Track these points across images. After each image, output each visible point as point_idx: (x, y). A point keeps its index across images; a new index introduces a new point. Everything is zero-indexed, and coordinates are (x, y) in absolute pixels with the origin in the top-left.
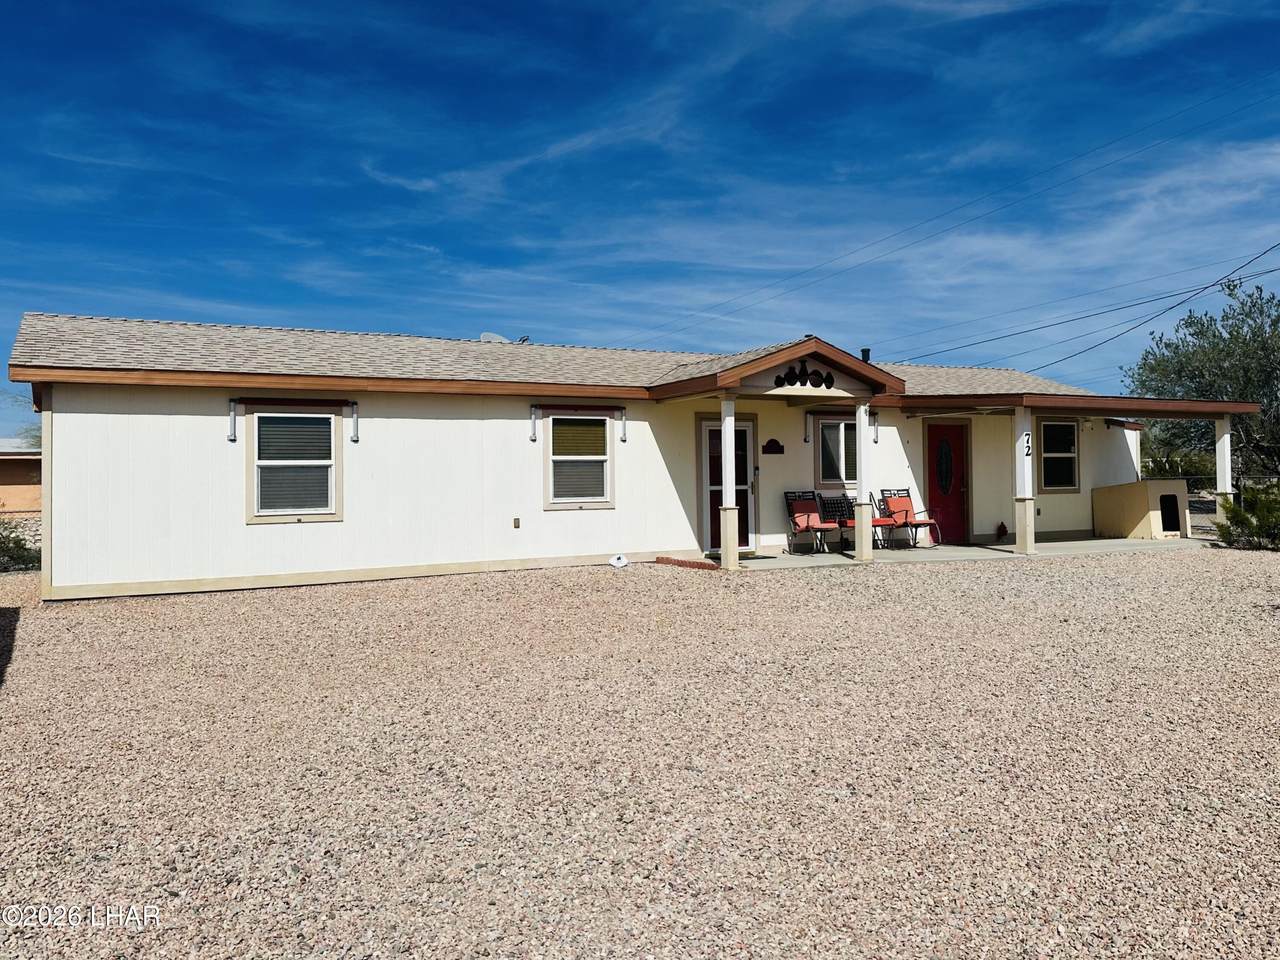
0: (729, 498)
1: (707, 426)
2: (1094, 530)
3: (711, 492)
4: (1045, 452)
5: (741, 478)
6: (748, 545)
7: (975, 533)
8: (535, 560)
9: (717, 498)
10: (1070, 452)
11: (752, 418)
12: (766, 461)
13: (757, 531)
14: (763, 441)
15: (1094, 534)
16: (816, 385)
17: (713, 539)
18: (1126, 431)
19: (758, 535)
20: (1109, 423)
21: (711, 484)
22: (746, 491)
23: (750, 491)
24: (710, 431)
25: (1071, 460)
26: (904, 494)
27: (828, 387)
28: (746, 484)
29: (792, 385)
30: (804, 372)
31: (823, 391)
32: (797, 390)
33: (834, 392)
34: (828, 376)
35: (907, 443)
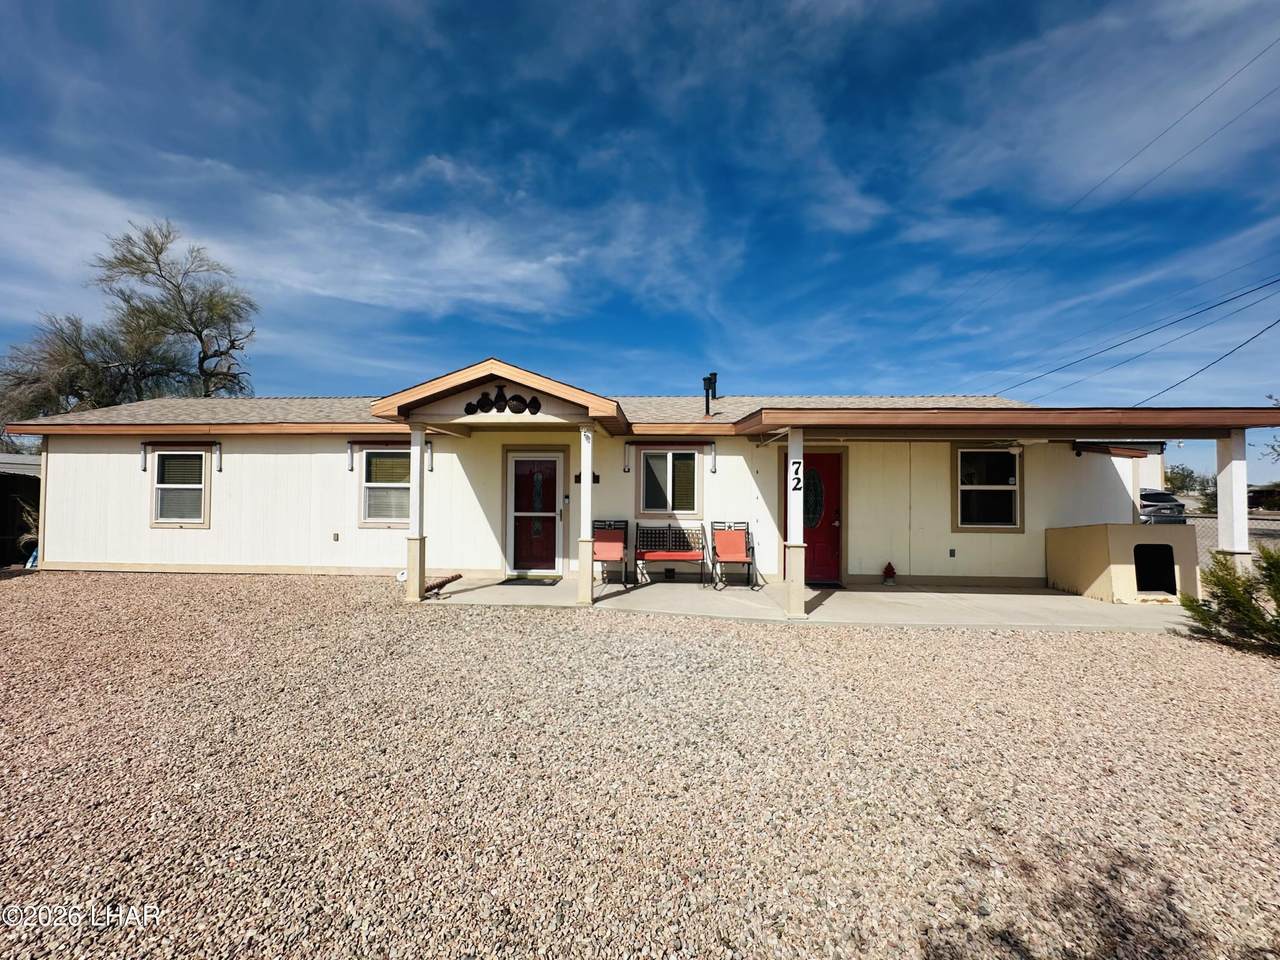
1: (513, 457)
2: (1047, 578)
3: (516, 517)
4: (963, 483)
6: (554, 568)
7: (850, 573)
8: (349, 568)
10: (1008, 484)
13: (566, 555)
15: (1045, 585)
16: (517, 410)
18: (1112, 458)
19: (566, 560)
20: (1079, 449)
21: (516, 511)
22: (554, 518)
23: (558, 518)
24: (516, 462)
25: (1011, 493)
26: (743, 527)
27: (534, 413)
28: (554, 511)
29: (487, 412)
30: (501, 397)
31: (526, 417)
32: (493, 417)
33: (541, 418)
34: (533, 401)
35: (756, 473)
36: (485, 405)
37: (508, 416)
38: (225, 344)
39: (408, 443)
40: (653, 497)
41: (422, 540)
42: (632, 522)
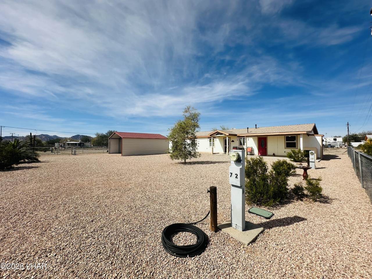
0: (227, 147)
1: (224, 139)
4: (286, 141)
5: (229, 145)
7: (269, 155)
9: (226, 147)
10: (294, 141)
11: (230, 138)
12: (232, 143)
14: (231, 141)
17: (226, 152)
21: (225, 145)
25: (295, 143)
30: (219, 133)
31: (221, 135)
32: (218, 135)
33: (223, 135)
34: (222, 134)
35: (254, 140)
36: (217, 134)
37: (220, 135)
38: (197, 121)
39: (211, 138)
40: (241, 144)
41: (213, 148)
42: (238, 147)
